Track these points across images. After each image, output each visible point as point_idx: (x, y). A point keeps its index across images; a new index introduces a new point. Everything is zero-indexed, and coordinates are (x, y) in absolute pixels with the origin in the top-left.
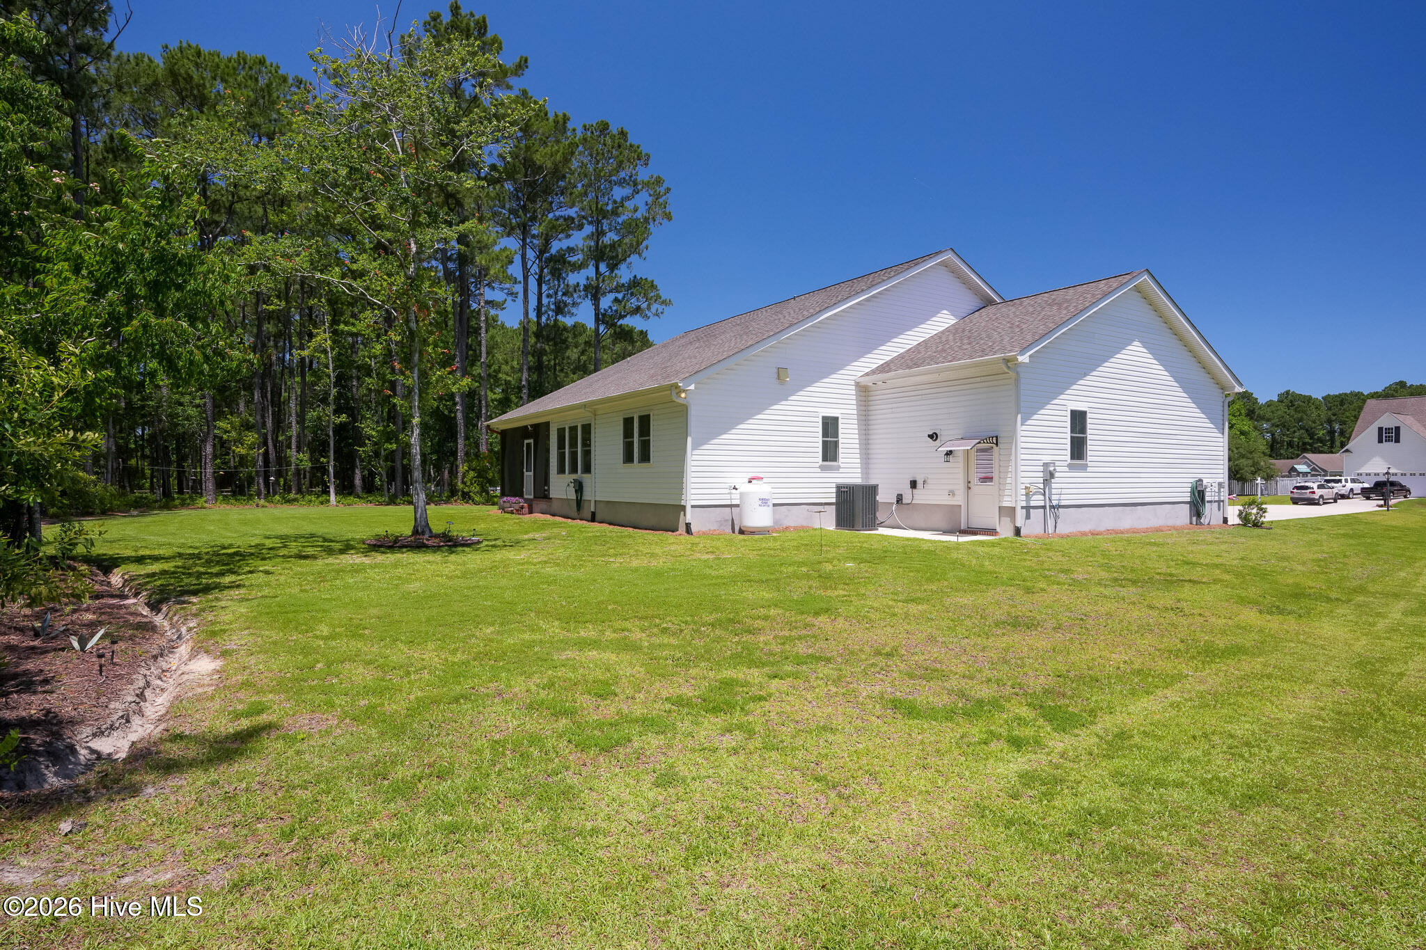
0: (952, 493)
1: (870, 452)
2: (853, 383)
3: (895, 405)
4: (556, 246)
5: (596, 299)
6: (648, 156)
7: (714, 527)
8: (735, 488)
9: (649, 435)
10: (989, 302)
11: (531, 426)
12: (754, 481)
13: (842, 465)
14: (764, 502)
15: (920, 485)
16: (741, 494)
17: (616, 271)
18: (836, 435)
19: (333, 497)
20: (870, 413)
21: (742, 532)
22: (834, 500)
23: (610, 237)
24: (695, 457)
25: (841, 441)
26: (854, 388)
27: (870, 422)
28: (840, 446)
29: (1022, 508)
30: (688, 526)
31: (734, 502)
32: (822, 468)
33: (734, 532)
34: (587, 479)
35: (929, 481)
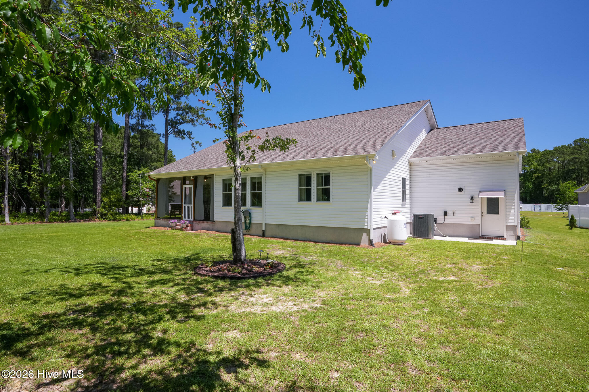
0: (472, 218)
2: (408, 161)
5: (166, 112)
7: (377, 241)
8: (386, 218)
9: (329, 184)
10: (433, 127)
11: (193, 177)
13: (406, 204)
14: (405, 225)
15: (450, 213)
16: (391, 221)
19: (7, 219)
20: (413, 177)
25: (406, 191)
27: (413, 181)
28: (406, 193)
30: (370, 241)
32: (402, 205)
34: (257, 210)
35: (456, 212)
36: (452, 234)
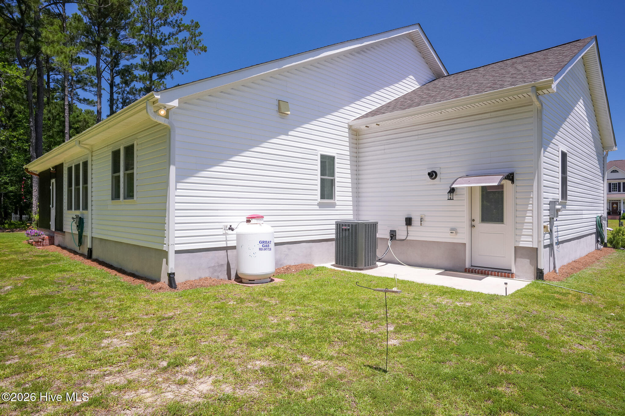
0: (453, 231)
1: (360, 190)
2: (346, 126)
3: (386, 147)
4: (123, 63)
6: (186, 9)
7: (205, 274)
8: (231, 229)
9: (132, 168)
10: (438, 76)
11: (53, 168)
12: (253, 221)
13: (338, 203)
14: (265, 245)
15: (416, 221)
16: (239, 236)
17: (163, 80)
18: (333, 174)
20: (361, 155)
21: (239, 279)
22: (334, 236)
23: (160, 58)
24: (179, 192)
25: (337, 180)
26: (347, 130)
27: (361, 163)
28: (337, 184)
29: (545, 247)
30: (171, 276)
31: (230, 244)
32: (321, 205)
33: (229, 278)
34: (87, 215)
35: (426, 219)
36: (419, 261)
